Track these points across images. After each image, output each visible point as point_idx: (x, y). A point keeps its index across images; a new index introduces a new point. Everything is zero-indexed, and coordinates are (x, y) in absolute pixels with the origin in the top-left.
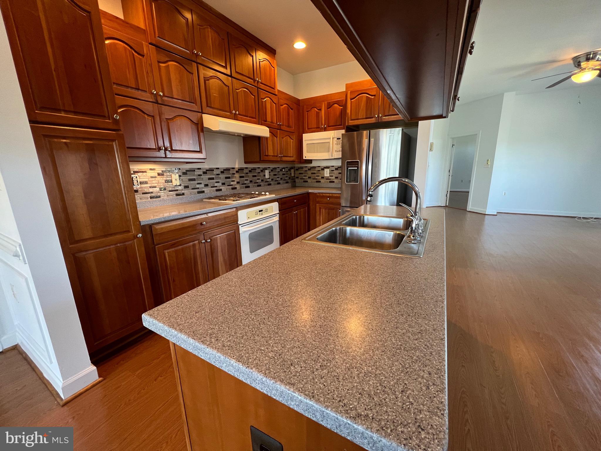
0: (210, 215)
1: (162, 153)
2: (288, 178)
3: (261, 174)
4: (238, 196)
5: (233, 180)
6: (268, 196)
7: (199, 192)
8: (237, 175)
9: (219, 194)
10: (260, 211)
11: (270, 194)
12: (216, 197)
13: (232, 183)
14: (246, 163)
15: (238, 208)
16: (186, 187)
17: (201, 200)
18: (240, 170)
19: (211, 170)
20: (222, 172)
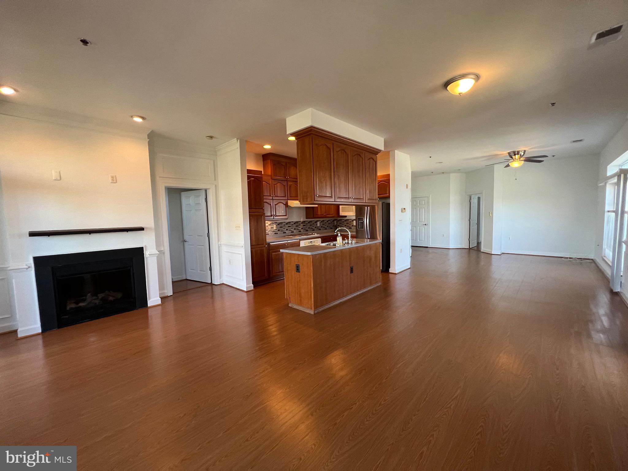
0: (289, 241)
1: (272, 217)
2: (332, 226)
3: (315, 224)
4: (301, 235)
5: (299, 227)
6: (316, 235)
7: (284, 233)
8: (302, 225)
9: (292, 234)
10: (311, 242)
11: (317, 234)
12: (292, 235)
13: (299, 229)
14: (306, 218)
15: (300, 240)
16: (279, 230)
17: (284, 236)
18: (304, 222)
19: (290, 222)
20: (294, 223)
